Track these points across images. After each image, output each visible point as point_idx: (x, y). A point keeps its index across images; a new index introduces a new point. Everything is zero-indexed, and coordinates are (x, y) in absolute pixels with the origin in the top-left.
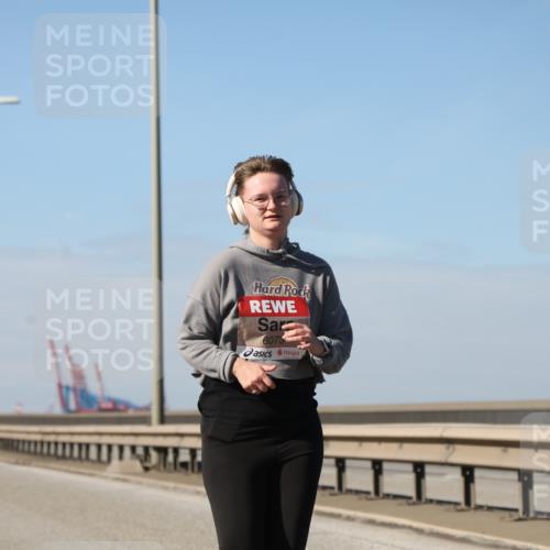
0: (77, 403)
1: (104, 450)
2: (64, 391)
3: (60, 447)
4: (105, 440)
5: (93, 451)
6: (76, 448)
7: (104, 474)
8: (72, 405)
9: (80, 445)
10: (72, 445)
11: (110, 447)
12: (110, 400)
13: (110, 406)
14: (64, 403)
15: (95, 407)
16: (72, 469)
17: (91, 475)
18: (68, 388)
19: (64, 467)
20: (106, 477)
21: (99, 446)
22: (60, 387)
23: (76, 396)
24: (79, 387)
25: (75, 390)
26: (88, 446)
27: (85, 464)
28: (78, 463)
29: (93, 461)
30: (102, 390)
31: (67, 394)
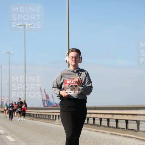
0: (47, 104)
1: (54, 117)
2: (44, 101)
3: (41, 116)
4: (55, 114)
5: (52, 117)
6: (47, 116)
7: (54, 123)
8: (46, 105)
9: (48, 115)
10: (46, 115)
11: (56, 116)
12: (56, 103)
13: (56, 105)
14: (44, 104)
15: (52, 105)
16: (46, 121)
17: (51, 123)
18: (45, 100)
19: (44, 121)
20: (55, 124)
21: (53, 116)
22: (43, 100)
23: (47, 102)
24: (48, 100)
25: (46, 101)
26: (50, 115)
27: (50, 120)
28: (48, 120)
29: (52, 120)
30: (54, 101)
31: (45, 102)
